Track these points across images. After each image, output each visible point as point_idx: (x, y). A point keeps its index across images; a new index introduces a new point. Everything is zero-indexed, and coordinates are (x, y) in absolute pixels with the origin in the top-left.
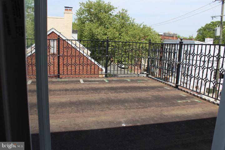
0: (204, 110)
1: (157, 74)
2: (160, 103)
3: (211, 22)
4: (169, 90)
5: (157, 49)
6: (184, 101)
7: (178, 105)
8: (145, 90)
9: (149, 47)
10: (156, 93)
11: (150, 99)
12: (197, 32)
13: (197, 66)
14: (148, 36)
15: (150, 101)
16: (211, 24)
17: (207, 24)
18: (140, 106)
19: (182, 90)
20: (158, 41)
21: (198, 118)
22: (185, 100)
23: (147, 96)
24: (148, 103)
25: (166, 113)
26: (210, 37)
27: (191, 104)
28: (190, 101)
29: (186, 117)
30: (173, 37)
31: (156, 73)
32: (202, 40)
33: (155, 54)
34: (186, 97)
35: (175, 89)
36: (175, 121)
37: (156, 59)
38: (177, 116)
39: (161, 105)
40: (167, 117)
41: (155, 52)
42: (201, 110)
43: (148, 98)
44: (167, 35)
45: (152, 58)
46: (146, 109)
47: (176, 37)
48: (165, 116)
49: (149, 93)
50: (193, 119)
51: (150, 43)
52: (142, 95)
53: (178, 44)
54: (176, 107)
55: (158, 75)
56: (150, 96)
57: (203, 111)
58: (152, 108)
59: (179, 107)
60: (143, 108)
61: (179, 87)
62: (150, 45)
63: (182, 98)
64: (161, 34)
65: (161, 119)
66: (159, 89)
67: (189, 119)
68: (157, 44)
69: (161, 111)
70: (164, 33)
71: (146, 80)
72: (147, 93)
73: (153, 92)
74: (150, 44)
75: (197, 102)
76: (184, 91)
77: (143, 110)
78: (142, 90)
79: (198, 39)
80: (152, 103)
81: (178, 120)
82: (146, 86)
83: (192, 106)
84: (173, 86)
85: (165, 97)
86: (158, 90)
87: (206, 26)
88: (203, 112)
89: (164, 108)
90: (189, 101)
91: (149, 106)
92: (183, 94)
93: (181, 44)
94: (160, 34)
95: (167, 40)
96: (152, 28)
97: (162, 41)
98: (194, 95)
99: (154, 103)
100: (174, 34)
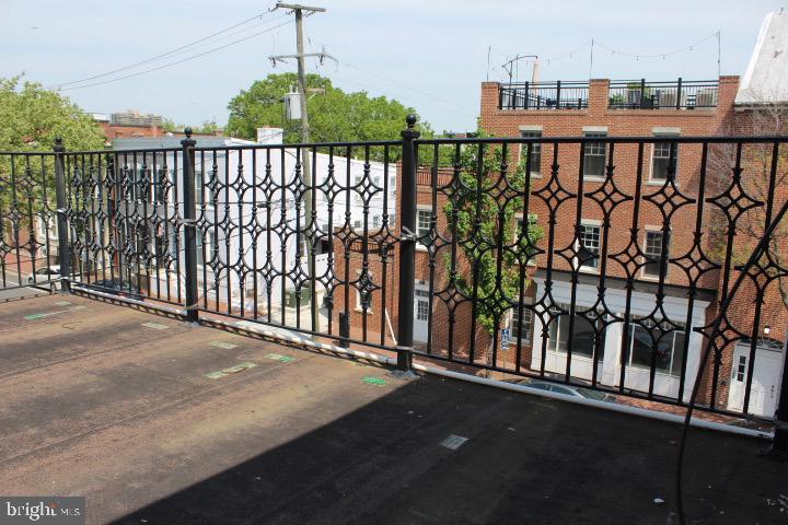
0: (312, 389)
1: (104, 268)
2: (140, 401)
3: (269, 77)
4: (164, 335)
5: (95, 176)
6: (233, 369)
7: (213, 393)
8: (65, 350)
9: (60, 167)
10: (114, 359)
11: (92, 390)
12: (229, 108)
13: (231, 226)
14: (50, 126)
15: (93, 402)
16: (271, 81)
17: (256, 83)
18: (49, 440)
19: (213, 325)
20: (93, 142)
21: (303, 430)
22: (235, 364)
23: (79, 381)
24: (87, 414)
25: (173, 444)
26: (272, 124)
27: (260, 378)
28: (254, 365)
29: (256, 436)
30: (148, 127)
31: (100, 267)
32: (246, 133)
33: (85, 193)
34: (236, 351)
35: (187, 323)
36: (220, 469)
37: (93, 215)
38: (224, 446)
39: (144, 409)
40: (180, 460)
41: (86, 185)
42: (302, 392)
43: (84, 386)
44: (124, 121)
45: (78, 214)
46: (82, 447)
47: (159, 128)
48: (171, 457)
49: (86, 364)
50: (284, 439)
51: (60, 153)
52: (55, 378)
53: (175, 150)
54: (207, 404)
55: (108, 271)
56: (93, 378)
57: (311, 394)
58: (109, 434)
59: (218, 399)
60: (66, 445)
61: (202, 315)
62: (63, 162)
63: (220, 359)
64: (103, 118)
65: (162, 477)
66: (124, 335)
67: (271, 446)
68: (91, 154)
69: (152, 436)
70: (115, 117)
71: (64, 307)
72: (73, 364)
73: (100, 357)
74: (61, 156)
75: (280, 361)
76: (224, 327)
77: (67, 454)
78: (48, 359)
79: (233, 130)
80: (103, 409)
81: (228, 462)
82: (65, 332)
83: (268, 383)
84: (175, 315)
85: (153, 367)
86: (121, 340)
87: (252, 88)
88: (311, 399)
89: (159, 422)
90: (251, 366)
91: (94, 430)
92: (223, 341)
93: (188, 149)
94: (96, 117)
95: (127, 140)
96: (62, 95)
97: (108, 144)
98: (262, 336)
99: (115, 405)
100: (150, 119)
